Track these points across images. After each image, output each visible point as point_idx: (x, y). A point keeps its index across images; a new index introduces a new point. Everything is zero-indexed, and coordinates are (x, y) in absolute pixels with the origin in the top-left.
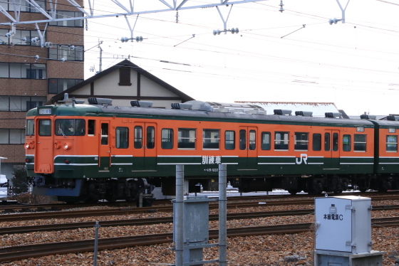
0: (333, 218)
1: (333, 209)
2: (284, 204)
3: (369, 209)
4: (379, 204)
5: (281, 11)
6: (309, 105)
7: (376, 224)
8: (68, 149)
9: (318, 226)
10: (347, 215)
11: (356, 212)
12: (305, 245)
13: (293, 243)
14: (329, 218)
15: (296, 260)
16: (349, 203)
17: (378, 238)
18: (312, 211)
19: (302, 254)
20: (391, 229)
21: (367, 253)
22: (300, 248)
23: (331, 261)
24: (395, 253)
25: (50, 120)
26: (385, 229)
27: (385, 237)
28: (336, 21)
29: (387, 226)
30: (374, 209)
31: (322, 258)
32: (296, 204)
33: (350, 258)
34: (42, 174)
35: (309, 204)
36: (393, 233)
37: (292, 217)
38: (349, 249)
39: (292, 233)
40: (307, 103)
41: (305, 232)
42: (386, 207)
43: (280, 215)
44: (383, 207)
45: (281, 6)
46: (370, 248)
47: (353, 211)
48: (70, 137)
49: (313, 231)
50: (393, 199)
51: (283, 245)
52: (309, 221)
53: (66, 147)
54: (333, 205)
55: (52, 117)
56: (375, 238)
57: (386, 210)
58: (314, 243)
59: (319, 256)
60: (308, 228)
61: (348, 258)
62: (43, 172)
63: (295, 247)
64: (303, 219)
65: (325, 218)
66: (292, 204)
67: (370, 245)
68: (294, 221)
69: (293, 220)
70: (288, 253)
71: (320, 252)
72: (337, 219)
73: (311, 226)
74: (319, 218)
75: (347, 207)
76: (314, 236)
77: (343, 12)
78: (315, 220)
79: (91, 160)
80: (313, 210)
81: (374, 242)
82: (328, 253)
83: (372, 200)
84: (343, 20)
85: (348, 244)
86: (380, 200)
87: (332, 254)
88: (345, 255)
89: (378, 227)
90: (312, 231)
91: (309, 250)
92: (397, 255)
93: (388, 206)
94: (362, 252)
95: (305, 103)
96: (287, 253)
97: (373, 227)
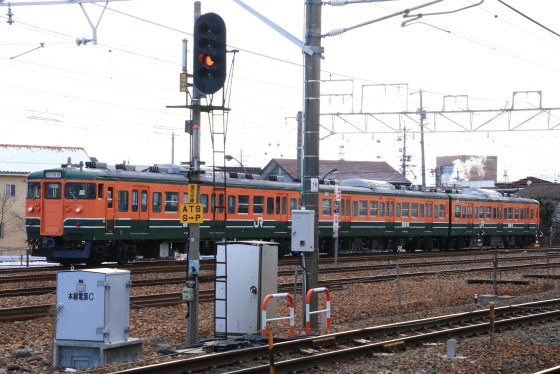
0: (80, 298)
1: (81, 286)
2: (15, 281)
3: (127, 286)
4: (140, 278)
5: (10, 22)
6: (50, 150)
7: (136, 304)
8: (80, 212)
9: (61, 308)
10: (98, 293)
11: (111, 289)
12: (41, 334)
13: (25, 333)
14: (75, 298)
15: (29, 354)
16: (102, 278)
17: (138, 321)
18: (53, 290)
19: (37, 347)
20: (154, 310)
21: (123, 341)
22: (34, 339)
23: (75, 354)
24: (158, 340)
25: (60, 184)
26: (147, 310)
27: (146, 321)
28: (86, 42)
29: (149, 307)
30: (135, 284)
31: (64, 351)
32: (31, 280)
33: (102, 349)
34: (50, 237)
35: (48, 279)
36: (157, 315)
37: (25, 298)
38: (100, 337)
39: (25, 319)
40: (48, 147)
41: (43, 316)
42: (149, 281)
43: (8, 296)
44: (144, 282)
45: (10, 16)
46: (128, 335)
47: (107, 288)
48: (82, 201)
49: (53, 316)
50: (158, 272)
51: (11, 335)
52: (48, 303)
53: (78, 210)
54: (81, 281)
55: (62, 181)
56: (134, 322)
57: (149, 285)
58: (53, 331)
59: (60, 348)
60: (46, 311)
61: (98, 349)
62: (50, 234)
63: (27, 337)
64: (41, 300)
65: (70, 297)
66: (26, 280)
67: (127, 331)
68: (27, 303)
69: (25, 301)
70: (18, 345)
71: (62, 343)
72: (86, 298)
73: (51, 310)
74: (62, 298)
75: (100, 283)
76: (54, 323)
77: (95, 30)
78: (56, 301)
79: (99, 223)
80: (55, 288)
81: (132, 327)
82: (72, 344)
83: (131, 274)
84: (94, 40)
85: (99, 330)
86: (141, 273)
87: (78, 344)
88: (95, 345)
89: (138, 308)
90: (51, 316)
91: (48, 341)
92: (160, 342)
93: (151, 281)
94: (116, 340)
95: (45, 147)
96: (16, 347)
97: (132, 308)
